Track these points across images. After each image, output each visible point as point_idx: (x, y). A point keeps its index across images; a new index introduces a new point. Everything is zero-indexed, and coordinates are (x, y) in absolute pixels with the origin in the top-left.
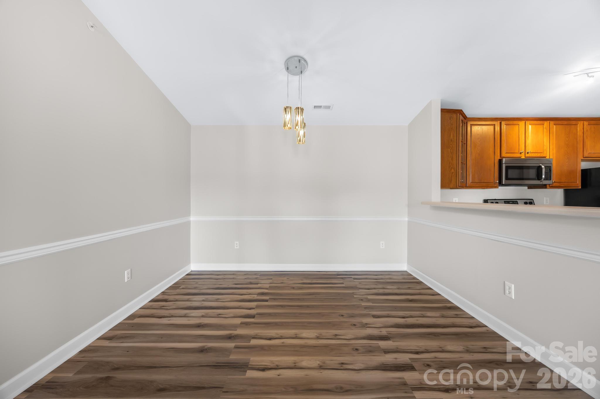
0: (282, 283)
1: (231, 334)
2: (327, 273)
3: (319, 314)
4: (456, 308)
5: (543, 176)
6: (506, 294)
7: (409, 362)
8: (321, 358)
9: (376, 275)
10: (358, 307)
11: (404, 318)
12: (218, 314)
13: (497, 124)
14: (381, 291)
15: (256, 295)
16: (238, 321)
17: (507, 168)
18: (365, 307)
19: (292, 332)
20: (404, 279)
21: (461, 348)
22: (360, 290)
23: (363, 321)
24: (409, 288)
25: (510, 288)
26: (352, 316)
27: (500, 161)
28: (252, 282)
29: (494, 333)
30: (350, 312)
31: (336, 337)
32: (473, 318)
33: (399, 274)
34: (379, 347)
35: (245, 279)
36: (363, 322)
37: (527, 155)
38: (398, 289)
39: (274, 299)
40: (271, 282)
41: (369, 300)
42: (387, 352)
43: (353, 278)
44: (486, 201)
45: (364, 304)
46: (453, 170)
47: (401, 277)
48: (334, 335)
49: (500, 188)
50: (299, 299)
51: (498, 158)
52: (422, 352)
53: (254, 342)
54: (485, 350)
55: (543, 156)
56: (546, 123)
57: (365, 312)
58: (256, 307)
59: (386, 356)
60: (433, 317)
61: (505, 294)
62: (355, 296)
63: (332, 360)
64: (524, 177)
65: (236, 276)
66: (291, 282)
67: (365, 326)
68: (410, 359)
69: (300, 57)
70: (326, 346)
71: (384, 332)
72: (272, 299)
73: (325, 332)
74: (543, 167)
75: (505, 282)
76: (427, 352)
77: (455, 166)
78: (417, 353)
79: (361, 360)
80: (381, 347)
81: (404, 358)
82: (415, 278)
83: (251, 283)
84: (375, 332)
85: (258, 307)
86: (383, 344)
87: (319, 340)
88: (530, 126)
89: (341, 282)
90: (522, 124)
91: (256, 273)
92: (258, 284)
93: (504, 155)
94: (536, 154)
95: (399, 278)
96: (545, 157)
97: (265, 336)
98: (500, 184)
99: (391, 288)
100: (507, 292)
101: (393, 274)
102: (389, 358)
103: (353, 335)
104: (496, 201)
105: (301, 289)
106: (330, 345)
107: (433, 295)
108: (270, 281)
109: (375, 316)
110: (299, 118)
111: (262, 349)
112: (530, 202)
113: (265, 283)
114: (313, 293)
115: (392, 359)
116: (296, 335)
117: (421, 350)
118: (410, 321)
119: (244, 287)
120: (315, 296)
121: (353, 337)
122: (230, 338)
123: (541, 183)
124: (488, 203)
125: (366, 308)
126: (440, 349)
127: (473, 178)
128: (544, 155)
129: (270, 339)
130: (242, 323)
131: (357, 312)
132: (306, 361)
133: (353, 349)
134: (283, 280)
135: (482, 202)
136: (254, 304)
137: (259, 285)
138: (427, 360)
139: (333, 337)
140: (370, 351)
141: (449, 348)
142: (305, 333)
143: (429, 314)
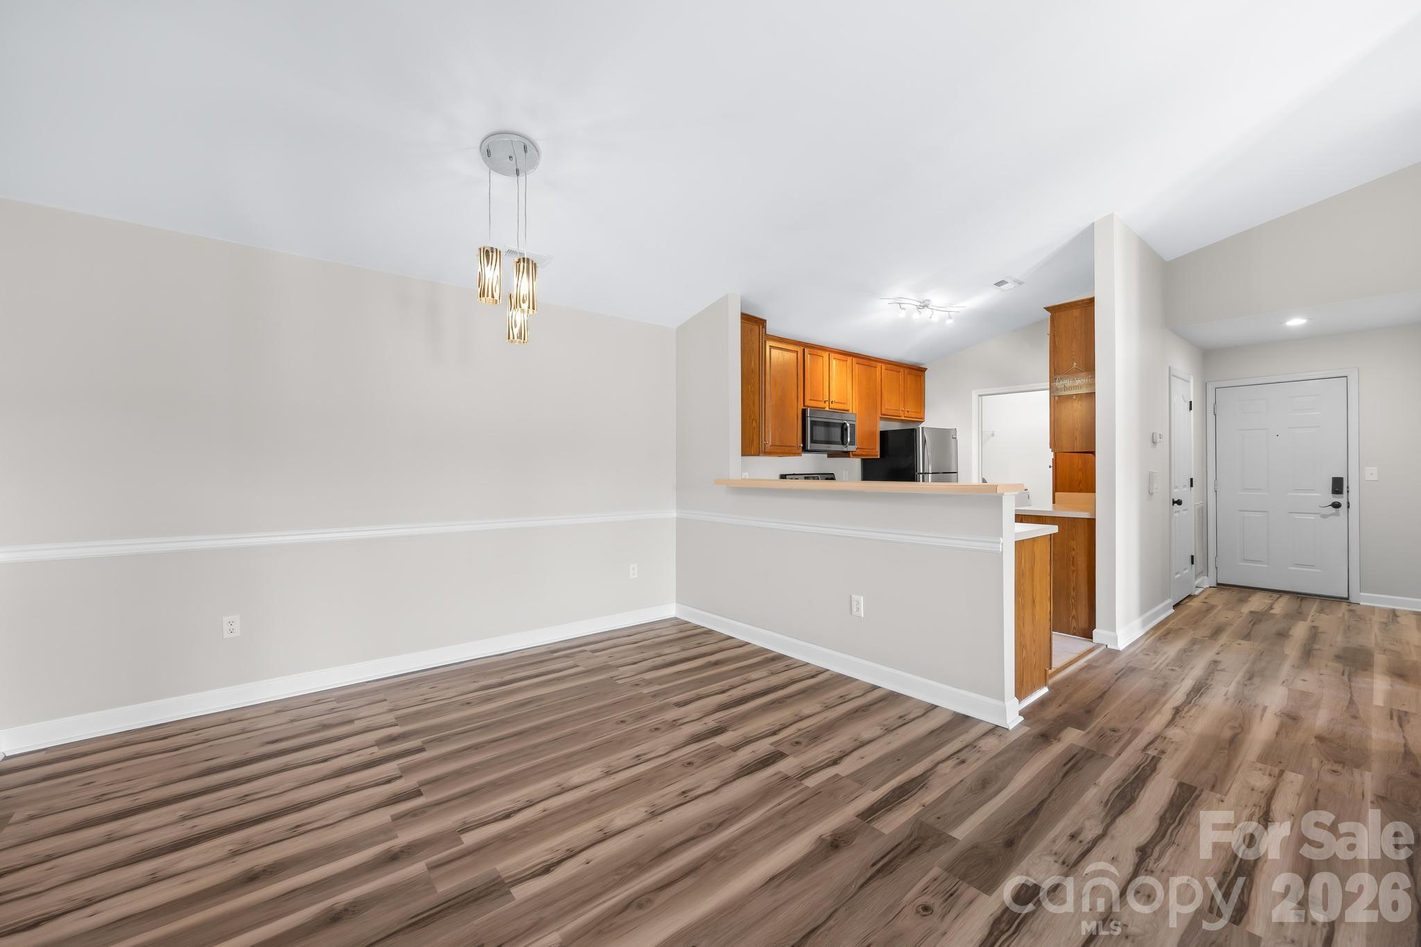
0: (425, 701)
1: (389, 850)
2: (522, 655)
3: (574, 733)
4: (779, 658)
5: (849, 440)
6: (853, 613)
7: (772, 748)
8: (643, 801)
9: (630, 636)
10: (640, 699)
11: (723, 692)
12: (292, 829)
13: (800, 349)
14: (659, 661)
15: (376, 747)
16: (383, 817)
17: (813, 423)
18: (653, 694)
19: (548, 784)
20: (681, 632)
21: (818, 708)
22: (620, 668)
23: (666, 719)
24: (700, 645)
25: (858, 603)
26: (642, 717)
27: (804, 412)
28: (325, 722)
29: (840, 675)
30: (633, 710)
31: (639, 759)
32: (807, 664)
33: (667, 624)
34: (720, 747)
35: (292, 721)
36: (666, 721)
37: (832, 406)
38: (684, 650)
39: (440, 740)
40: (391, 708)
41: (650, 682)
42: (735, 748)
43: (591, 651)
44: (783, 477)
45: (645, 691)
46: (754, 424)
47: (674, 630)
48: (634, 758)
49: (805, 455)
50: (504, 722)
51: (801, 407)
52: (780, 730)
53: (470, 839)
54: (843, 700)
55: (845, 409)
56: (849, 359)
57: (658, 703)
58: (402, 773)
59: (738, 754)
60: (760, 679)
61: (851, 613)
62: (619, 682)
63: (663, 796)
64: (831, 440)
65: (250, 721)
66: (451, 693)
67: (675, 724)
68: (771, 744)
69: (526, 138)
70: (636, 780)
71: (711, 722)
72: (434, 740)
73: (615, 759)
74: (848, 425)
75: (853, 596)
76: (784, 727)
77: (758, 417)
78: (774, 733)
79: (707, 776)
80: (723, 745)
81: (763, 747)
82: (697, 627)
83: (325, 727)
84: (698, 728)
85: (405, 771)
86: (720, 740)
87: (613, 776)
88: (834, 361)
89: (570, 662)
90: (826, 355)
91: (318, 697)
92: (351, 722)
93: (807, 403)
94: (840, 405)
95: (672, 633)
96: (847, 411)
97: (492, 815)
98: (805, 450)
99: (673, 652)
100: (854, 609)
101: (658, 627)
102: (745, 755)
103: (667, 745)
104: (795, 476)
105: (489, 700)
106: (641, 776)
107: (740, 646)
108: (385, 706)
109: (679, 705)
110: (524, 286)
111: (505, 841)
112: (830, 477)
113: (378, 714)
114: (527, 701)
115: (748, 756)
116: (560, 788)
117: (777, 728)
118: (736, 693)
119: (312, 741)
120: (534, 705)
121: (668, 748)
122: (393, 858)
123: (845, 449)
124: (786, 478)
125: (655, 695)
126: (797, 718)
127: (774, 438)
128: (848, 408)
129: (508, 816)
130: (396, 818)
131: (643, 707)
132: (619, 817)
133: (683, 765)
134: (422, 695)
135: (777, 477)
136: (391, 768)
137: (358, 725)
138: (792, 737)
139: (635, 761)
140: (712, 756)
141: (807, 711)
142: (577, 776)
143: (754, 675)
